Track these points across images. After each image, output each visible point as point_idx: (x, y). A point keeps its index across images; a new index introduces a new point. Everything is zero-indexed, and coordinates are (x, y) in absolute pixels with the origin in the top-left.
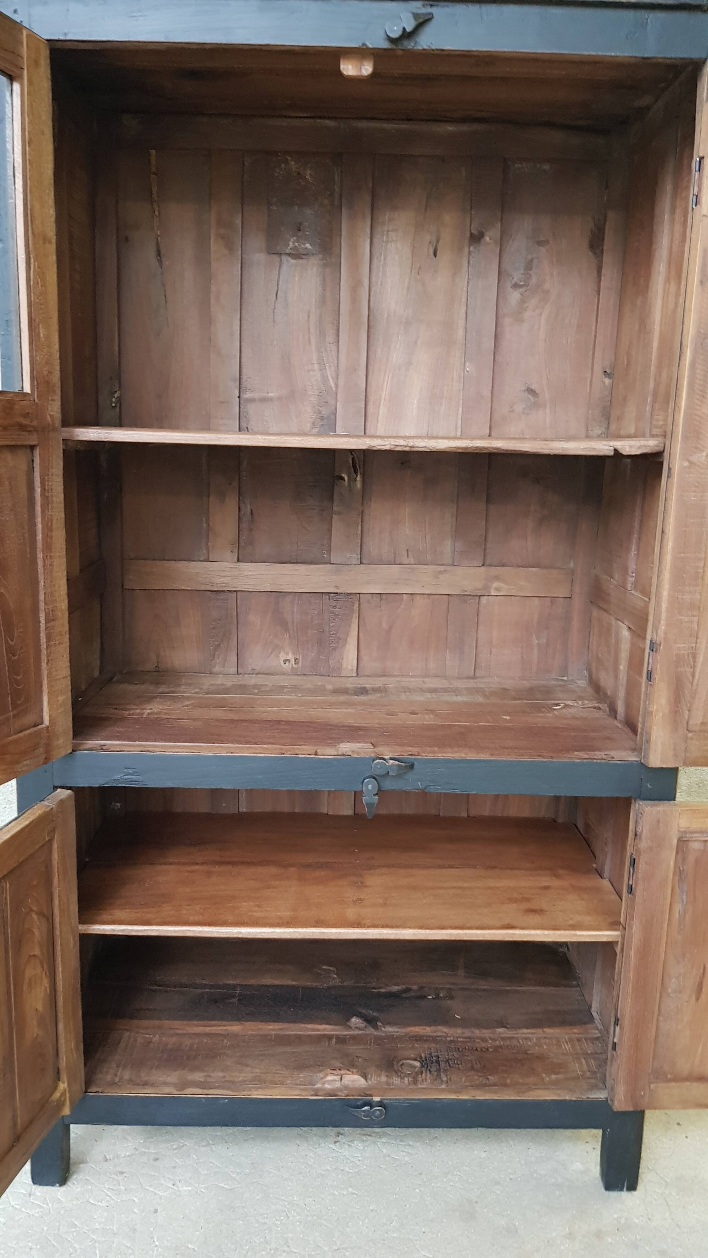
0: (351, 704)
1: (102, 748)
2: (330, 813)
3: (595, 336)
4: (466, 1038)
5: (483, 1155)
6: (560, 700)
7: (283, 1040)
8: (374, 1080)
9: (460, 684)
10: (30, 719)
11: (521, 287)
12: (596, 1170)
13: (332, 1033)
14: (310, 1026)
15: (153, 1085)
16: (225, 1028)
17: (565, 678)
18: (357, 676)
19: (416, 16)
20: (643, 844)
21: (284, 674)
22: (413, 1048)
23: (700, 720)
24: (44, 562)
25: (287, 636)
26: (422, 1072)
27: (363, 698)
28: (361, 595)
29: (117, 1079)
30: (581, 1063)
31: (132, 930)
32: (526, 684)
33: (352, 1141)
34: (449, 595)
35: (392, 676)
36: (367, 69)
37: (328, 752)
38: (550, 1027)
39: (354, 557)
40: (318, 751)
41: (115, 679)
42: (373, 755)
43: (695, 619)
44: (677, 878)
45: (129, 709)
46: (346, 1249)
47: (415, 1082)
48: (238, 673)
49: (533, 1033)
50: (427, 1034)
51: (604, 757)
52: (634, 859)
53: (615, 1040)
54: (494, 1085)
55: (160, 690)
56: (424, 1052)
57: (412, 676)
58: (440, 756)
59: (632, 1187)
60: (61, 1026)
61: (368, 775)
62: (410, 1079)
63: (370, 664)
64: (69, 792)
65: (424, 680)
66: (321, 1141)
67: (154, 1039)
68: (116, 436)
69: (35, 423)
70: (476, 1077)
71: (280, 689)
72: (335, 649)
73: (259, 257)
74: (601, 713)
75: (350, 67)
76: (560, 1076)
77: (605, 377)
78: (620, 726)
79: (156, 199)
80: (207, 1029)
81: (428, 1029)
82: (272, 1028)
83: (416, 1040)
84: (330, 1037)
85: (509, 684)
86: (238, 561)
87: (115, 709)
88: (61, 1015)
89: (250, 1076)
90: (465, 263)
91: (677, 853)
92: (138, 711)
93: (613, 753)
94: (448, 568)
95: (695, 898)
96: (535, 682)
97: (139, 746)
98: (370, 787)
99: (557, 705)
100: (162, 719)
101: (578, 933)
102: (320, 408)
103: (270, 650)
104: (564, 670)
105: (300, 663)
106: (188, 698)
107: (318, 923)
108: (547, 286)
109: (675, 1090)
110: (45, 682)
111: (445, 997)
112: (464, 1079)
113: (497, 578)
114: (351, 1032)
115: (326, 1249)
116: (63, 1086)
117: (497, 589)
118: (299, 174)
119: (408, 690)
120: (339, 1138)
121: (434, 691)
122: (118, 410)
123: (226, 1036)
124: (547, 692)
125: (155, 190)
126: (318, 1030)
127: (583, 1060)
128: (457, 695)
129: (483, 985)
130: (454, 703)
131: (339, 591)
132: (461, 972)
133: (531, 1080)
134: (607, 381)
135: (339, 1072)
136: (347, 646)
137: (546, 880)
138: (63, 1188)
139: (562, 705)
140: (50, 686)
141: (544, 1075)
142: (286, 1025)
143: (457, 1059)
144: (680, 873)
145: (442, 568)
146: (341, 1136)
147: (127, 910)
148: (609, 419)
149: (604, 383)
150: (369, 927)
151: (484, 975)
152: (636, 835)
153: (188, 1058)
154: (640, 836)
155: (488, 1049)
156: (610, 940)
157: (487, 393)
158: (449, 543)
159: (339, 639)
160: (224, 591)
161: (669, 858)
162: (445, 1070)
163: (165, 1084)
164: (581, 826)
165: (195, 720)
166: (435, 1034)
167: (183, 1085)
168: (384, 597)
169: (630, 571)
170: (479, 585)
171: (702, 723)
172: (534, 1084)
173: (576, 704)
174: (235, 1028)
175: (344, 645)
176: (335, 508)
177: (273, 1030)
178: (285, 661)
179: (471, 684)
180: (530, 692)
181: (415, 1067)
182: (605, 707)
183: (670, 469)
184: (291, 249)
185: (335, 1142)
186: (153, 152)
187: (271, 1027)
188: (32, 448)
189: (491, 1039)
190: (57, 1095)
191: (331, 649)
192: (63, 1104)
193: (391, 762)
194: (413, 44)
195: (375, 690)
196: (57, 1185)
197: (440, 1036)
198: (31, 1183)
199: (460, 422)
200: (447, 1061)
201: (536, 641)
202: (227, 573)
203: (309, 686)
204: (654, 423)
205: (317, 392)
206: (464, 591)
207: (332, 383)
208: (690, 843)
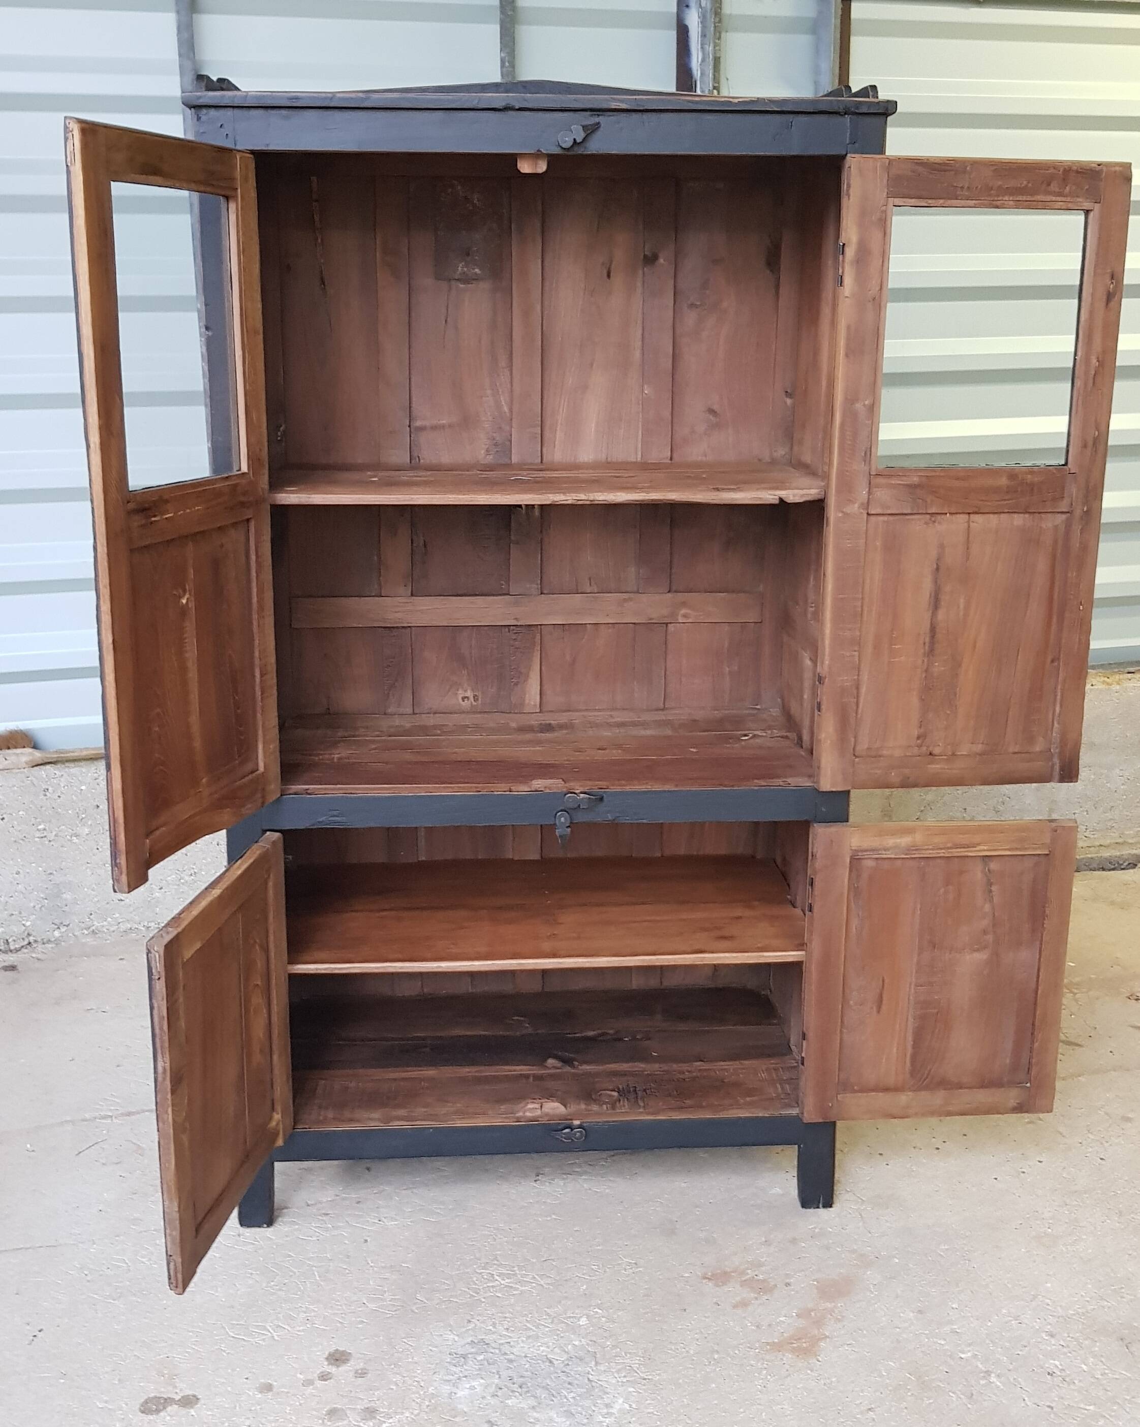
0: (539, 742)
1: (307, 792)
2: (516, 858)
3: (776, 355)
4: (664, 1071)
5: (683, 1185)
6: (750, 730)
7: (479, 1080)
8: (573, 1108)
9: (647, 717)
10: (249, 766)
11: (696, 306)
12: (794, 1192)
13: (529, 1072)
15: (358, 1121)
17: (758, 707)
18: (540, 712)
19: (585, 128)
20: (818, 864)
21: (464, 712)
22: (611, 1081)
23: (866, 746)
24: (259, 623)
25: (465, 672)
26: (620, 1100)
27: (548, 735)
28: (543, 627)
29: (321, 1118)
30: (776, 1087)
31: (336, 969)
32: (717, 714)
33: (553, 1180)
34: (634, 623)
35: (577, 711)
36: (542, 168)
37: (522, 789)
38: (745, 1059)
39: (534, 588)
40: (512, 788)
42: (565, 790)
43: (856, 653)
44: (852, 894)
45: (319, 754)
46: (553, 1260)
47: (613, 1108)
48: (414, 714)
49: (730, 1065)
50: (624, 1070)
51: (781, 783)
53: (803, 1055)
55: (340, 734)
56: (621, 1084)
57: (599, 710)
58: (628, 788)
59: (829, 1204)
60: (275, 1057)
61: (561, 808)
62: (609, 1106)
63: (555, 699)
64: (278, 834)
65: (612, 713)
66: (522, 1181)
67: (351, 1085)
68: (315, 500)
69: (251, 499)
70: (673, 1102)
71: (463, 729)
72: (516, 684)
73: (425, 281)
74: (788, 742)
75: (526, 166)
76: (755, 1098)
77: (787, 396)
78: (803, 753)
79: (319, 226)
81: (625, 1065)
82: (467, 1071)
83: (614, 1075)
84: (527, 1077)
85: (700, 715)
86: (412, 595)
87: (303, 754)
88: (275, 1047)
89: (452, 1109)
90: (639, 284)
91: (851, 871)
92: (327, 756)
93: (789, 780)
94: (632, 595)
95: (871, 913)
96: (727, 712)
97: (340, 789)
98: (563, 819)
99: (746, 735)
100: (354, 763)
101: (766, 954)
102: (494, 435)
103: (448, 687)
104: (757, 699)
105: (480, 699)
106: (373, 742)
108: (725, 304)
109: (864, 1100)
110: (260, 732)
111: (641, 1039)
112: (661, 1103)
113: (684, 604)
114: (548, 1071)
115: (534, 1261)
116: (277, 1117)
117: (685, 616)
118: (466, 198)
119: (594, 725)
120: (540, 1178)
121: (622, 725)
122: (283, 444)
123: (421, 1080)
124: (738, 722)
125: (317, 218)
126: (515, 1070)
127: (779, 1085)
128: (645, 729)
129: (682, 1026)
130: (641, 737)
131: (519, 624)
132: (659, 1017)
133: (727, 1101)
134: (789, 401)
135: (539, 1101)
136: (530, 680)
137: (739, 912)
138: (271, 1229)
139: (751, 735)
140: (264, 736)
141: (739, 1098)
142: (482, 1068)
143: (655, 1088)
144: (855, 891)
145: (626, 596)
146: (541, 1176)
148: (792, 438)
149: (786, 403)
150: (564, 957)
151: (683, 1018)
152: (813, 856)
153: (389, 1099)
155: (685, 1080)
156: (797, 960)
157: (667, 414)
158: (633, 569)
159: (521, 673)
160: (397, 627)
161: (844, 874)
162: (642, 1098)
163: (371, 1119)
164: (779, 860)
165: (387, 763)
166: (633, 1069)
167: (388, 1120)
168: (567, 628)
169: (810, 601)
170: (665, 612)
171: (868, 749)
172: (730, 1105)
173: (764, 734)
174: (431, 1072)
175: (526, 680)
176: (513, 538)
177: (469, 1072)
178: (463, 699)
179: (660, 716)
180: (719, 724)
181: (613, 1096)
182: (793, 735)
183: (828, 518)
184: (460, 274)
185: (535, 1181)
186: (314, 179)
188: (248, 520)
189: (689, 1071)
190: (273, 1124)
191: (512, 684)
192: (277, 1134)
193: (582, 795)
194: (582, 150)
195: (561, 727)
196: (265, 1226)
197: (638, 1071)
198: (239, 1226)
199: (640, 445)
200: (645, 1090)
201: (727, 669)
202: (399, 609)
203: (492, 725)
205: (490, 418)
206: (651, 619)
207: (506, 409)
208: (863, 861)
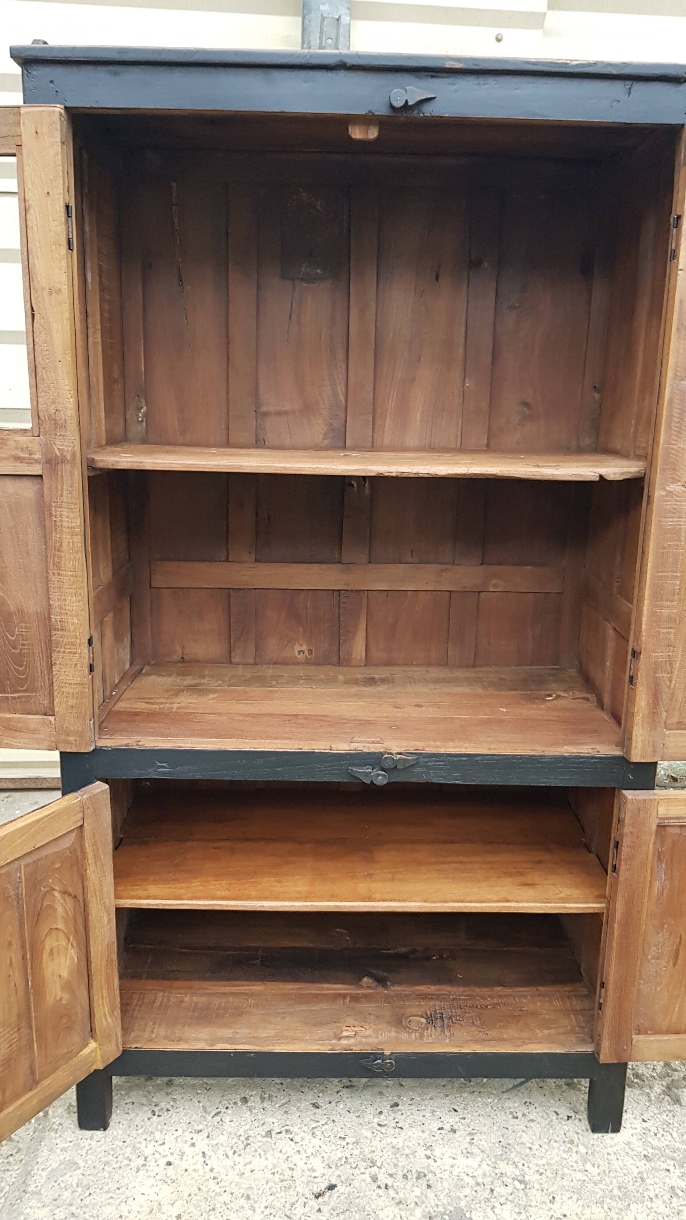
0: (361, 696)
3: (586, 353)
4: (467, 996)
6: (553, 690)
7: (301, 999)
8: (384, 1035)
9: (459, 674)
11: (516, 308)
13: (346, 992)
14: (326, 986)
15: (186, 1041)
16: (249, 988)
17: (557, 667)
18: (365, 666)
20: (627, 829)
21: (299, 664)
22: (419, 1005)
23: (677, 720)
25: (301, 629)
26: (428, 1028)
27: (371, 690)
28: (369, 592)
29: (154, 1036)
30: (571, 1019)
31: (166, 905)
34: (450, 591)
35: (398, 666)
36: (373, 134)
37: (341, 747)
38: (543, 985)
39: (363, 557)
40: (333, 746)
41: (143, 671)
42: (382, 750)
43: (672, 631)
44: (656, 858)
47: (421, 1037)
48: (256, 664)
49: (528, 991)
50: (432, 993)
51: (591, 750)
52: (618, 842)
53: (601, 1001)
54: (493, 1040)
55: (186, 683)
56: (429, 1010)
57: (417, 666)
58: (442, 750)
59: (616, 1129)
62: (417, 1034)
63: (378, 655)
65: (427, 670)
67: (186, 999)
70: (476, 1033)
71: (296, 680)
72: (345, 641)
73: (274, 282)
74: (589, 704)
75: (357, 131)
76: (551, 1031)
77: (595, 391)
78: (606, 717)
79: (177, 228)
80: (234, 989)
81: (433, 987)
83: (422, 998)
84: (344, 996)
86: (256, 561)
89: (273, 1033)
90: (465, 286)
91: (656, 837)
92: (168, 705)
93: (598, 748)
94: (448, 566)
95: (672, 876)
98: (380, 779)
99: (550, 696)
100: (189, 714)
101: (567, 905)
102: (331, 421)
103: (286, 642)
104: (556, 660)
105: (314, 653)
107: (333, 898)
108: (541, 307)
109: (656, 1043)
111: (448, 958)
112: (465, 1034)
113: (494, 575)
114: (364, 991)
117: (495, 586)
118: (310, 204)
119: (412, 680)
122: (144, 424)
123: (248, 996)
124: (541, 682)
125: (176, 220)
126: (334, 989)
127: (572, 1016)
128: (458, 686)
129: (483, 946)
130: (455, 694)
131: (349, 589)
132: (462, 935)
133: (526, 1035)
134: (597, 396)
135: (353, 1028)
136: (357, 638)
137: (539, 855)
139: (554, 696)
141: (537, 1031)
142: (305, 985)
143: (460, 1016)
144: (659, 854)
145: (444, 567)
147: (160, 886)
148: (599, 429)
149: (593, 396)
150: (378, 901)
151: (483, 936)
152: (619, 821)
153: (217, 1016)
154: (623, 821)
155: (487, 1006)
156: (596, 912)
157: (485, 407)
158: (450, 544)
159: (349, 631)
160: (243, 589)
161: (649, 842)
162: (449, 1026)
163: (198, 1040)
164: (571, 802)
165: (220, 714)
166: (439, 993)
167: (214, 1041)
168: (390, 593)
169: (615, 576)
170: (478, 582)
171: (678, 723)
172: (529, 1039)
173: (567, 695)
174: (258, 988)
175: (353, 638)
176: (345, 513)
177: (293, 989)
178: (299, 652)
179: (471, 674)
180: (524, 683)
181: (421, 1023)
182: (593, 697)
183: (649, 497)
184: (303, 274)
186: (174, 184)
187: (291, 987)
189: (490, 997)
191: (341, 641)
193: (399, 756)
194: (416, 113)
195: (383, 681)
196: (101, 1129)
197: (444, 994)
198: (78, 1128)
199: (460, 434)
200: (451, 1018)
201: (531, 633)
202: (246, 573)
203: (322, 677)
204: (638, 444)
205: (328, 406)
206: (466, 588)
207: (342, 398)
208: (667, 829)
